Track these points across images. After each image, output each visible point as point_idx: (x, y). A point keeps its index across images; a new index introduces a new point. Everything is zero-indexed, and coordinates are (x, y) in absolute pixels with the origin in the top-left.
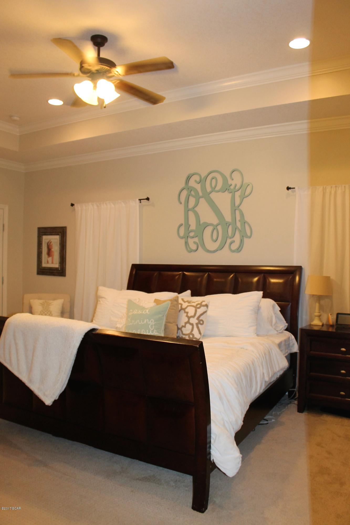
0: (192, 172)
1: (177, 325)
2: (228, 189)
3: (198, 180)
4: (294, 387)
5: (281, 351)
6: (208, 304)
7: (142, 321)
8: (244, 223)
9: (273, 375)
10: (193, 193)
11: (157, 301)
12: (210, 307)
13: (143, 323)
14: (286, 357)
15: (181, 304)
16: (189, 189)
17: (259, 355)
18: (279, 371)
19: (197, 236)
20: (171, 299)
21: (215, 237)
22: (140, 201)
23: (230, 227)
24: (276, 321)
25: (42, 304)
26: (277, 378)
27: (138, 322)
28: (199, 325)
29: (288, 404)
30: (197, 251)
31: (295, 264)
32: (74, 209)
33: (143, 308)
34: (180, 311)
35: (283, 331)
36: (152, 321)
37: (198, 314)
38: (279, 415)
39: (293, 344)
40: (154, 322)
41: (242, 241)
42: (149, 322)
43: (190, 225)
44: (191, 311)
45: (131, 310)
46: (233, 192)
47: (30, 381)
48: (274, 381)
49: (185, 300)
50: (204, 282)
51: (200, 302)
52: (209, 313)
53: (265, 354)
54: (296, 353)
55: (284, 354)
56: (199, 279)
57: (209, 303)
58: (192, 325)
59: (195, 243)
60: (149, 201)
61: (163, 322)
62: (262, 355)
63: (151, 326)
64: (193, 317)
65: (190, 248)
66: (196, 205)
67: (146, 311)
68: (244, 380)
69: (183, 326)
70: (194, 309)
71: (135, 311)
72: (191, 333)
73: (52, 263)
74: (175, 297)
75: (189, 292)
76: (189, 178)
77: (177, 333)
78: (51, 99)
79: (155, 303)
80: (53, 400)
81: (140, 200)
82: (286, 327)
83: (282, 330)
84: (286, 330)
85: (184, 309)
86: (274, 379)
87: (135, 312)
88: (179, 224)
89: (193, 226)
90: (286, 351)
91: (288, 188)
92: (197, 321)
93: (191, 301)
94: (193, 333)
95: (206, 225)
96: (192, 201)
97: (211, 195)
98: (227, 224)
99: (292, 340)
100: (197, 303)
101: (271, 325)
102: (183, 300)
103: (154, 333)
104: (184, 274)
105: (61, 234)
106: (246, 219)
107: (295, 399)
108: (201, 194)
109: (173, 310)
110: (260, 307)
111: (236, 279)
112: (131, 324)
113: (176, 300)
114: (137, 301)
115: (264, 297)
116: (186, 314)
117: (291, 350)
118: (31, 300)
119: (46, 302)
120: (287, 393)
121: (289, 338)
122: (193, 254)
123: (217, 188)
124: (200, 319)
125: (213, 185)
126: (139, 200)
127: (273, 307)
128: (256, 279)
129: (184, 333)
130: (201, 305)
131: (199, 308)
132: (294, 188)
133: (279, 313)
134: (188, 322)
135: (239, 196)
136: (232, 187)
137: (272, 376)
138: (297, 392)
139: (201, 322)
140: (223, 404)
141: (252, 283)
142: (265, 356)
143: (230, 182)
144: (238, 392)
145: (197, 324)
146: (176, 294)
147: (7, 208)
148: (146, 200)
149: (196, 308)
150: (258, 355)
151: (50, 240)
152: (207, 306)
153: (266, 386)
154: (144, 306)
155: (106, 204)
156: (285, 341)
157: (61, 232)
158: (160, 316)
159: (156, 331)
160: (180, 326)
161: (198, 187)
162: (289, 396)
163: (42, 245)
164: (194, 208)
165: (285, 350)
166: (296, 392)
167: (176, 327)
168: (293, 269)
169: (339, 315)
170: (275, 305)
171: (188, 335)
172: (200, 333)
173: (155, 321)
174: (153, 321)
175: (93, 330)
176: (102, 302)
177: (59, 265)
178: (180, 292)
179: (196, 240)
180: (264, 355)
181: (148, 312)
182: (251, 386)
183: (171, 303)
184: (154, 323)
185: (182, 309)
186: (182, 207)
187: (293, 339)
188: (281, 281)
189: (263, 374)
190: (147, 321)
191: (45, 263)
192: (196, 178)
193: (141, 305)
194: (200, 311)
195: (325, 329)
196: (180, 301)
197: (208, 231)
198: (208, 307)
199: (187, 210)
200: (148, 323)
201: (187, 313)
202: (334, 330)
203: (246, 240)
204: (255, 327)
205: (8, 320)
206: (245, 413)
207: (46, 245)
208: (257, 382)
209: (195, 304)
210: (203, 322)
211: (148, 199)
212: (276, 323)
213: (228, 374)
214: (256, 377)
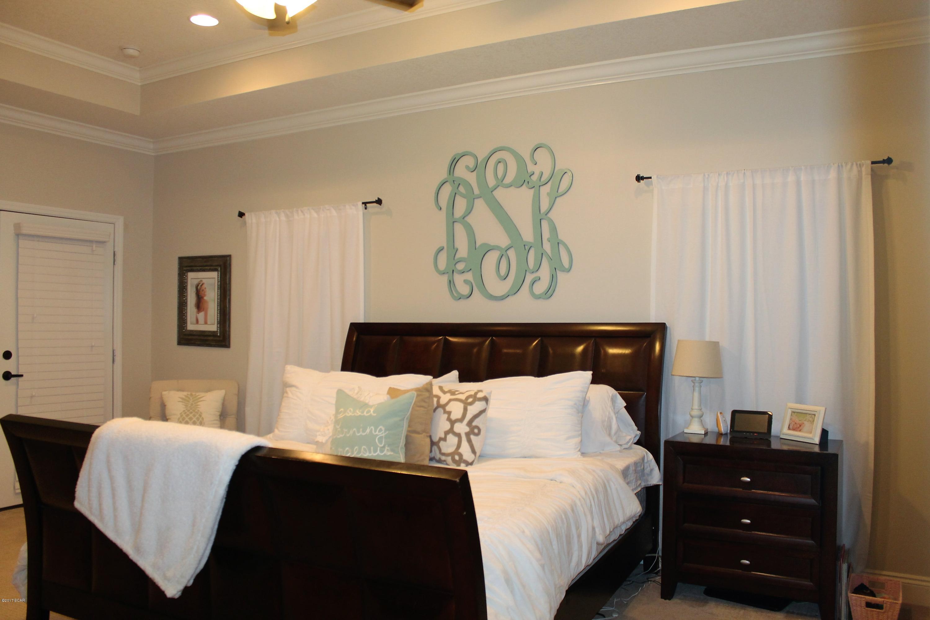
0: (461, 151)
1: (430, 437)
2: (526, 182)
3: (472, 165)
4: (655, 550)
5: (628, 483)
6: (487, 396)
7: (361, 430)
8: (557, 243)
9: (612, 530)
10: (461, 189)
11: (393, 392)
12: (492, 402)
13: (364, 434)
14: (637, 495)
15: (439, 398)
16: (455, 182)
17: (586, 493)
18: (624, 523)
19: (471, 269)
20: (419, 386)
21: (503, 271)
22: (366, 205)
23: (532, 252)
24: (618, 426)
25: (184, 400)
26: (620, 535)
27: (354, 432)
28: (472, 437)
29: (644, 582)
30: (469, 298)
31: (653, 319)
32: (245, 223)
33: (366, 405)
34: (435, 410)
35: (631, 446)
36: (381, 429)
37: (469, 416)
38: (627, 605)
39: (652, 470)
40: (385, 432)
41: (553, 278)
42: (375, 431)
43: (457, 250)
44: (456, 410)
45: (342, 409)
46: (537, 187)
47: (138, 549)
48: (615, 540)
49: (446, 389)
50: (485, 354)
51: (473, 393)
52: (490, 413)
53: (597, 491)
54: (657, 487)
55: (633, 490)
56: (475, 350)
57: (491, 393)
58: (459, 435)
59: (466, 282)
60: (382, 205)
61: (402, 431)
62: (591, 492)
63: (378, 439)
64: (461, 420)
65: (457, 291)
66: (469, 211)
67: (369, 411)
68: (555, 543)
69: (441, 439)
70: (461, 406)
71: (348, 411)
72: (457, 451)
73: (206, 323)
74: (427, 384)
75: (455, 374)
76: (454, 162)
77: (431, 451)
78: (195, 14)
79: (388, 396)
80: (181, 587)
81: (365, 203)
82: (637, 438)
83: (630, 444)
84: (638, 443)
85: (444, 407)
86: (615, 536)
87: (349, 414)
88: (438, 247)
89: (463, 251)
90: (639, 484)
91: (639, 178)
92: (467, 429)
93: (457, 391)
94: (461, 450)
95: (488, 249)
96: (461, 205)
97: (495, 193)
98: (526, 247)
99: (648, 461)
100: (467, 394)
101: (610, 435)
102: (441, 388)
103: (385, 452)
104: (447, 341)
105: (221, 269)
106: (561, 236)
107: (657, 573)
108: (476, 191)
109: (422, 409)
110: (588, 401)
111: (542, 347)
112: (342, 436)
113: (428, 388)
114: (356, 391)
115: (595, 381)
116: (446, 416)
117: (647, 481)
118: (164, 393)
119: (191, 395)
120: (642, 562)
121: (643, 459)
122: (463, 302)
123: (508, 180)
124: (474, 424)
125: (500, 174)
126: (363, 203)
127: (613, 400)
128: (580, 349)
129: (444, 451)
130: (475, 398)
131: (471, 404)
132: (650, 178)
133: (625, 411)
134: (451, 431)
135: (548, 194)
136: (535, 178)
137: (610, 532)
138: (660, 560)
139: (476, 431)
140: (512, 592)
141: (573, 355)
142: (596, 494)
143: (531, 168)
144: (543, 566)
145: (468, 435)
146: (428, 378)
147: (120, 221)
148: (375, 204)
149: (466, 404)
150: (583, 493)
151: (201, 281)
152: (486, 399)
153: (599, 551)
154: (367, 401)
155: (302, 212)
156: (636, 464)
157: (220, 266)
158: (397, 419)
159: (389, 448)
160: (436, 439)
161: (472, 178)
162: (646, 567)
163: (186, 289)
164: (463, 218)
165: (636, 481)
166: (658, 559)
167: (428, 440)
168: (648, 329)
169: (737, 415)
170: (616, 396)
171: (452, 455)
172: (474, 452)
173: (386, 430)
174: (383, 429)
175: (257, 449)
176: (290, 395)
177: (217, 327)
178: (437, 374)
179: (469, 276)
180: (594, 492)
181: (374, 412)
182: (569, 553)
183: (418, 396)
184: (386, 434)
185: (439, 406)
186: (442, 215)
187: (651, 460)
188: (627, 351)
189: (594, 528)
190: (372, 429)
191: (192, 323)
192: (469, 161)
193: (362, 399)
194: (473, 410)
195: (711, 440)
196: (436, 391)
197: (491, 258)
198: (489, 402)
199: (452, 222)
200: (373, 432)
201: (449, 413)
202: (728, 443)
203: (561, 276)
204: (578, 440)
205: (97, 432)
206: (556, 606)
207: (194, 289)
208: (581, 547)
209: (463, 397)
210: (479, 430)
211: (379, 202)
212: (619, 429)
213: (523, 532)
214: (579, 536)
